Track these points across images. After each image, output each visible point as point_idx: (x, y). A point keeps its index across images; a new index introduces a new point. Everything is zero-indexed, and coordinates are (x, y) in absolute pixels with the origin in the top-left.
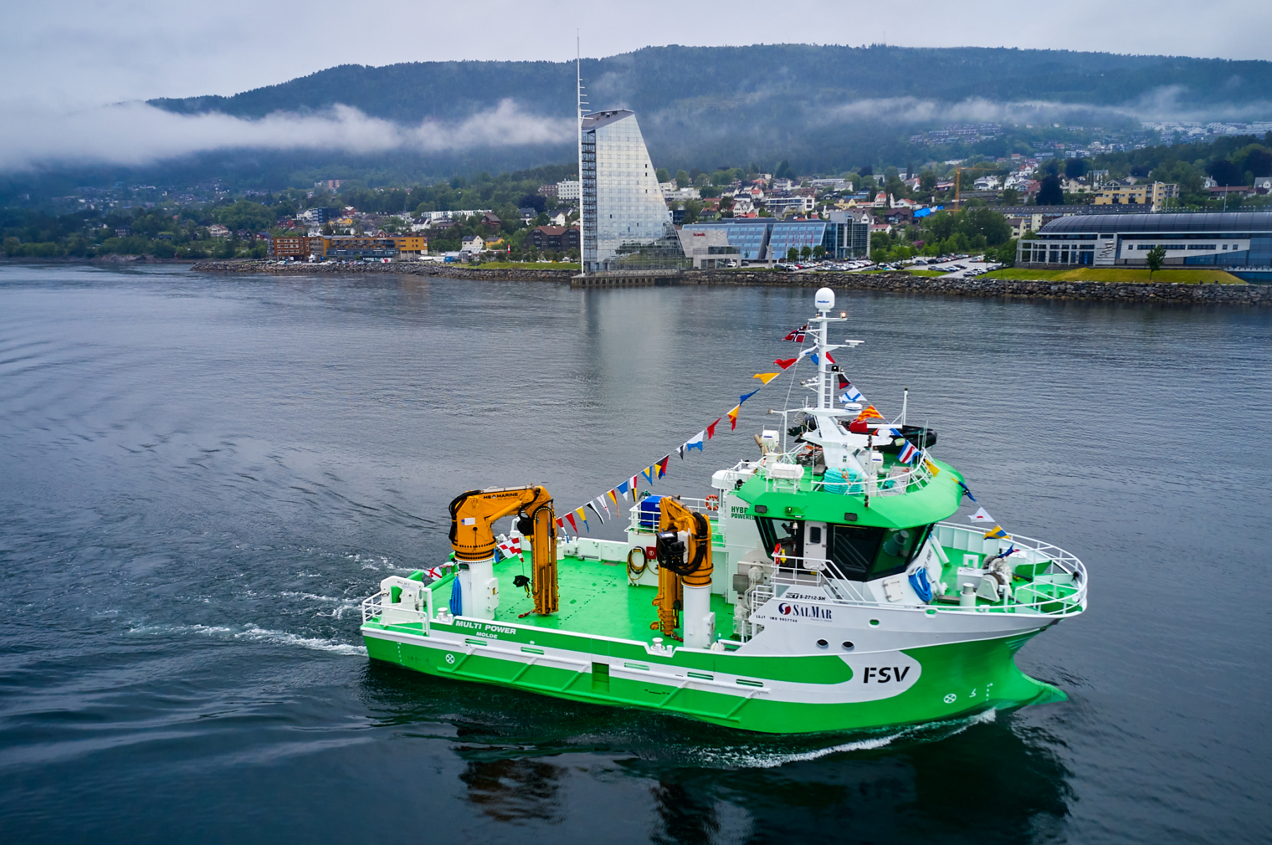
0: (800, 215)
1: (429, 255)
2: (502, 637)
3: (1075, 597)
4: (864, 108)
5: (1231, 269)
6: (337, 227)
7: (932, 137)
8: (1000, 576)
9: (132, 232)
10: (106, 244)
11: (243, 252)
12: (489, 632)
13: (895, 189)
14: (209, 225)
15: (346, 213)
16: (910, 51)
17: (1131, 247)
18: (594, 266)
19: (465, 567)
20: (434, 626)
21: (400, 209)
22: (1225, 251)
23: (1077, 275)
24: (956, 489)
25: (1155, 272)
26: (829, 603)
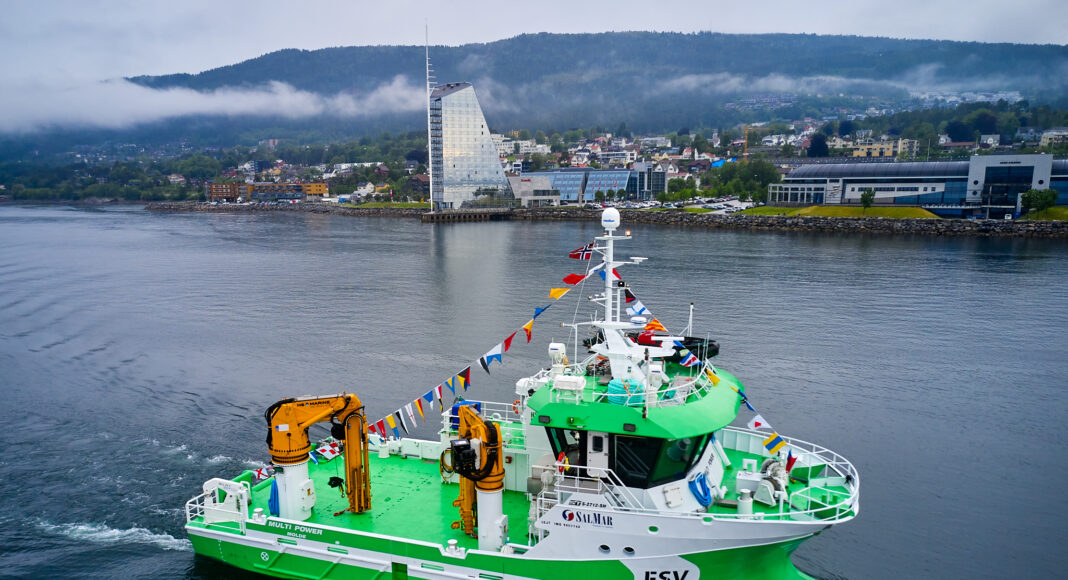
0: (622, 165)
1: (330, 197)
2: (310, 537)
3: (847, 502)
4: (690, 81)
5: (928, 207)
6: (267, 176)
7: (743, 104)
8: (776, 481)
9: (109, 180)
10: (89, 189)
11: (194, 195)
12: (298, 532)
13: (700, 145)
14: (170, 174)
15: (277, 165)
16: (731, 38)
17: (853, 190)
18: (442, 206)
19: (280, 470)
20: (249, 526)
21: (318, 162)
22: (925, 193)
23: (808, 212)
24: (736, 397)
25: (868, 209)
26: (610, 510)
